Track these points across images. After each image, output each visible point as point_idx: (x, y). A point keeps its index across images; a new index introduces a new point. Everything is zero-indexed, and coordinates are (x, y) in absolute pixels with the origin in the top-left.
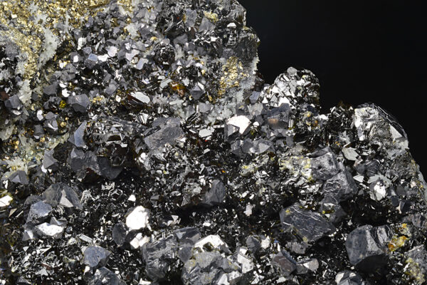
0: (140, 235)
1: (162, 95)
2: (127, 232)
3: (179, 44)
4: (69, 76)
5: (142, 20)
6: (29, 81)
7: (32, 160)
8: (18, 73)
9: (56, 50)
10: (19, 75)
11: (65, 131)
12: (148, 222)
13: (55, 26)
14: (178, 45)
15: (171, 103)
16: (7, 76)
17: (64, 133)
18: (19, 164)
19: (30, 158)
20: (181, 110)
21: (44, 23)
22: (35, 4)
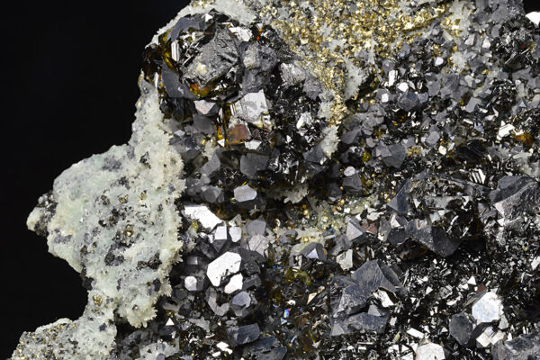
0: (489, 330)
1: (501, 146)
2: (474, 326)
3: (520, 79)
4: (377, 119)
5: (473, 48)
6: (337, 128)
7: (327, 229)
8: (321, 116)
9: (359, 87)
10: (324, 119)
11: (371, 192)
12: (502, 312)
13: (356, 55)
14: (519, 82)
15: (515, 157)
16: (310, 121)
17: (370, 194)
18: (313, 234)
19: (325, 227)
20: (527, 166)
21: (341, 50)
22: (328, 25)
